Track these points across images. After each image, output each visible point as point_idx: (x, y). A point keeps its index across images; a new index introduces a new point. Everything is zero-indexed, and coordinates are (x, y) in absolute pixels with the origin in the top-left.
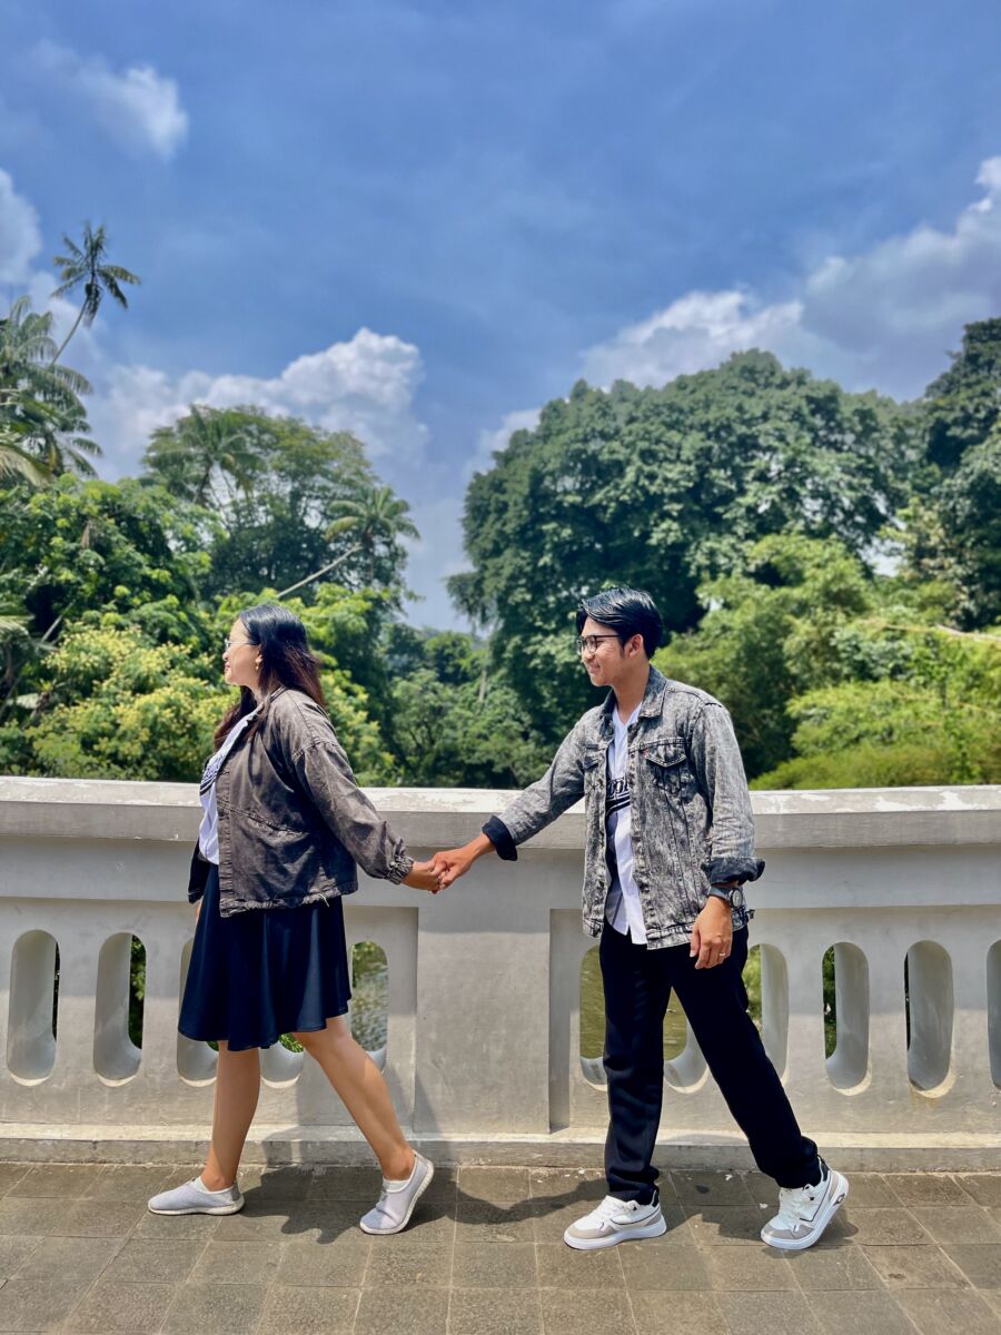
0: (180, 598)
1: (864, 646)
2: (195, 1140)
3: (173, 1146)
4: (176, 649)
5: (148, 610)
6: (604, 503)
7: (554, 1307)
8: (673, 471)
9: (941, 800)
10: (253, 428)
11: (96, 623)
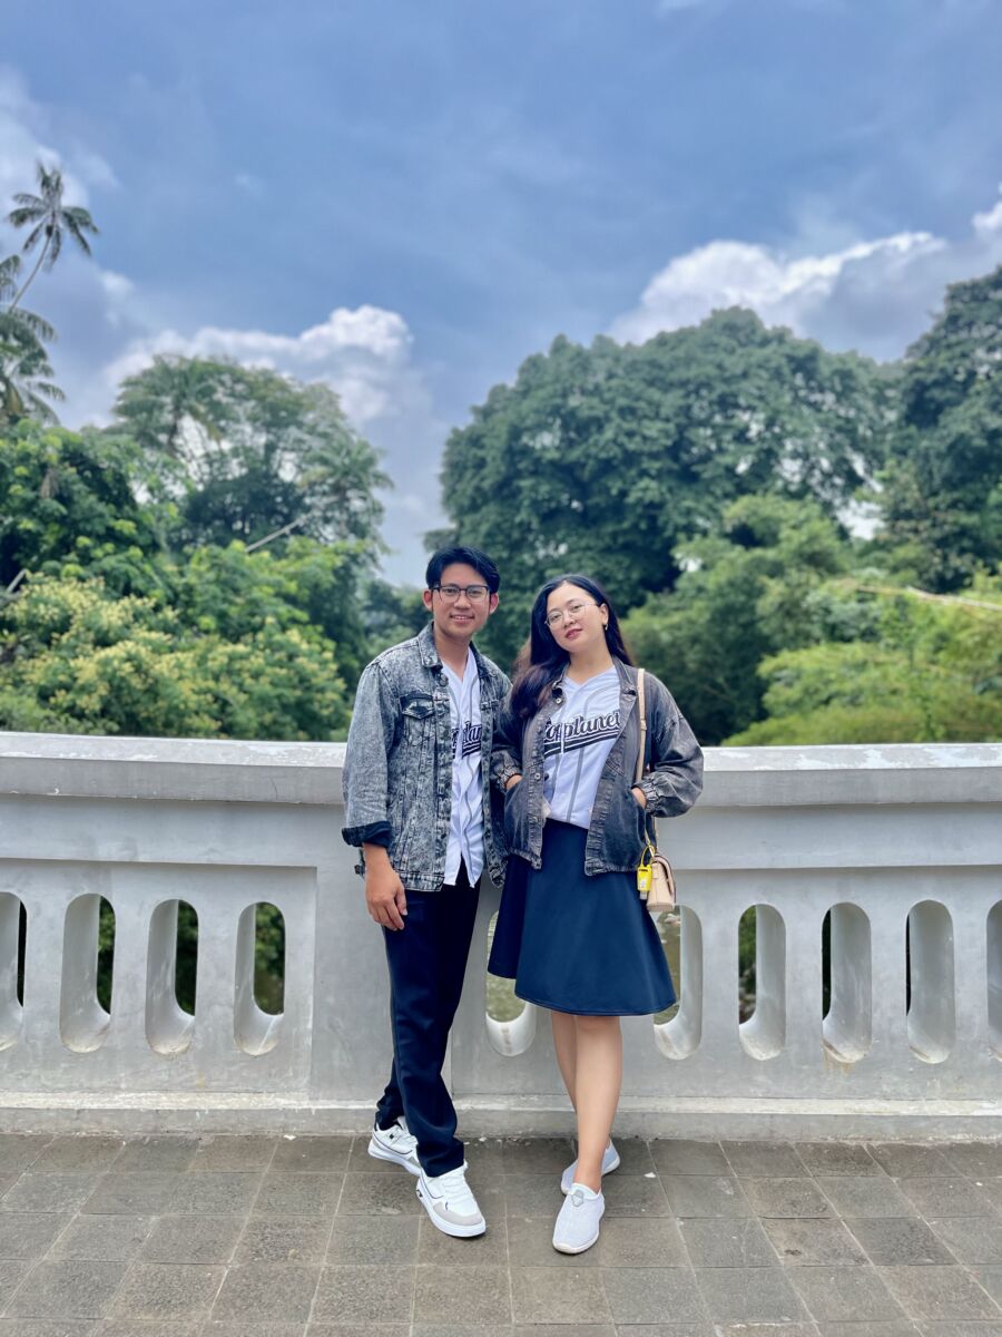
0: (145, 549)
1: (836, 608)
2: (76, 1108)
3: (51, 1114)
4: (139, 602)
5: (110, 563)
6: (583, 460)
7: (430, 1285)
8: (652, 429)
9: (864, 758)
10: (226, 378)
11: (56, 573)
